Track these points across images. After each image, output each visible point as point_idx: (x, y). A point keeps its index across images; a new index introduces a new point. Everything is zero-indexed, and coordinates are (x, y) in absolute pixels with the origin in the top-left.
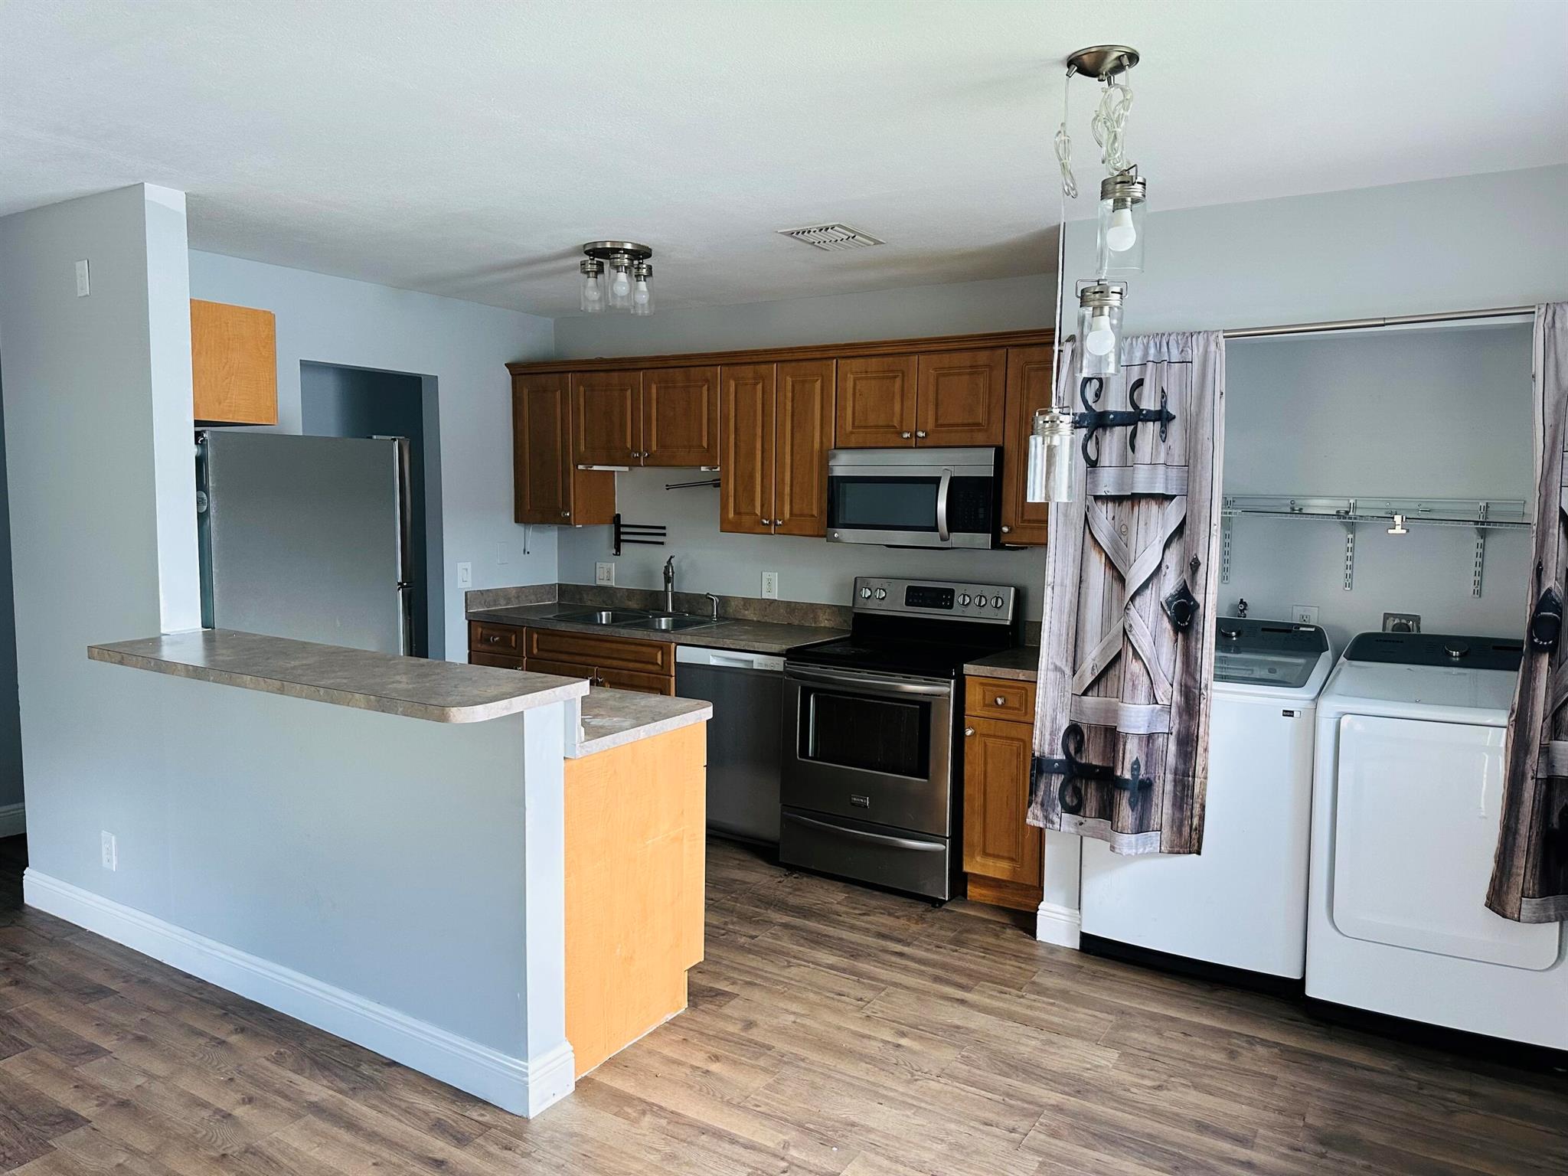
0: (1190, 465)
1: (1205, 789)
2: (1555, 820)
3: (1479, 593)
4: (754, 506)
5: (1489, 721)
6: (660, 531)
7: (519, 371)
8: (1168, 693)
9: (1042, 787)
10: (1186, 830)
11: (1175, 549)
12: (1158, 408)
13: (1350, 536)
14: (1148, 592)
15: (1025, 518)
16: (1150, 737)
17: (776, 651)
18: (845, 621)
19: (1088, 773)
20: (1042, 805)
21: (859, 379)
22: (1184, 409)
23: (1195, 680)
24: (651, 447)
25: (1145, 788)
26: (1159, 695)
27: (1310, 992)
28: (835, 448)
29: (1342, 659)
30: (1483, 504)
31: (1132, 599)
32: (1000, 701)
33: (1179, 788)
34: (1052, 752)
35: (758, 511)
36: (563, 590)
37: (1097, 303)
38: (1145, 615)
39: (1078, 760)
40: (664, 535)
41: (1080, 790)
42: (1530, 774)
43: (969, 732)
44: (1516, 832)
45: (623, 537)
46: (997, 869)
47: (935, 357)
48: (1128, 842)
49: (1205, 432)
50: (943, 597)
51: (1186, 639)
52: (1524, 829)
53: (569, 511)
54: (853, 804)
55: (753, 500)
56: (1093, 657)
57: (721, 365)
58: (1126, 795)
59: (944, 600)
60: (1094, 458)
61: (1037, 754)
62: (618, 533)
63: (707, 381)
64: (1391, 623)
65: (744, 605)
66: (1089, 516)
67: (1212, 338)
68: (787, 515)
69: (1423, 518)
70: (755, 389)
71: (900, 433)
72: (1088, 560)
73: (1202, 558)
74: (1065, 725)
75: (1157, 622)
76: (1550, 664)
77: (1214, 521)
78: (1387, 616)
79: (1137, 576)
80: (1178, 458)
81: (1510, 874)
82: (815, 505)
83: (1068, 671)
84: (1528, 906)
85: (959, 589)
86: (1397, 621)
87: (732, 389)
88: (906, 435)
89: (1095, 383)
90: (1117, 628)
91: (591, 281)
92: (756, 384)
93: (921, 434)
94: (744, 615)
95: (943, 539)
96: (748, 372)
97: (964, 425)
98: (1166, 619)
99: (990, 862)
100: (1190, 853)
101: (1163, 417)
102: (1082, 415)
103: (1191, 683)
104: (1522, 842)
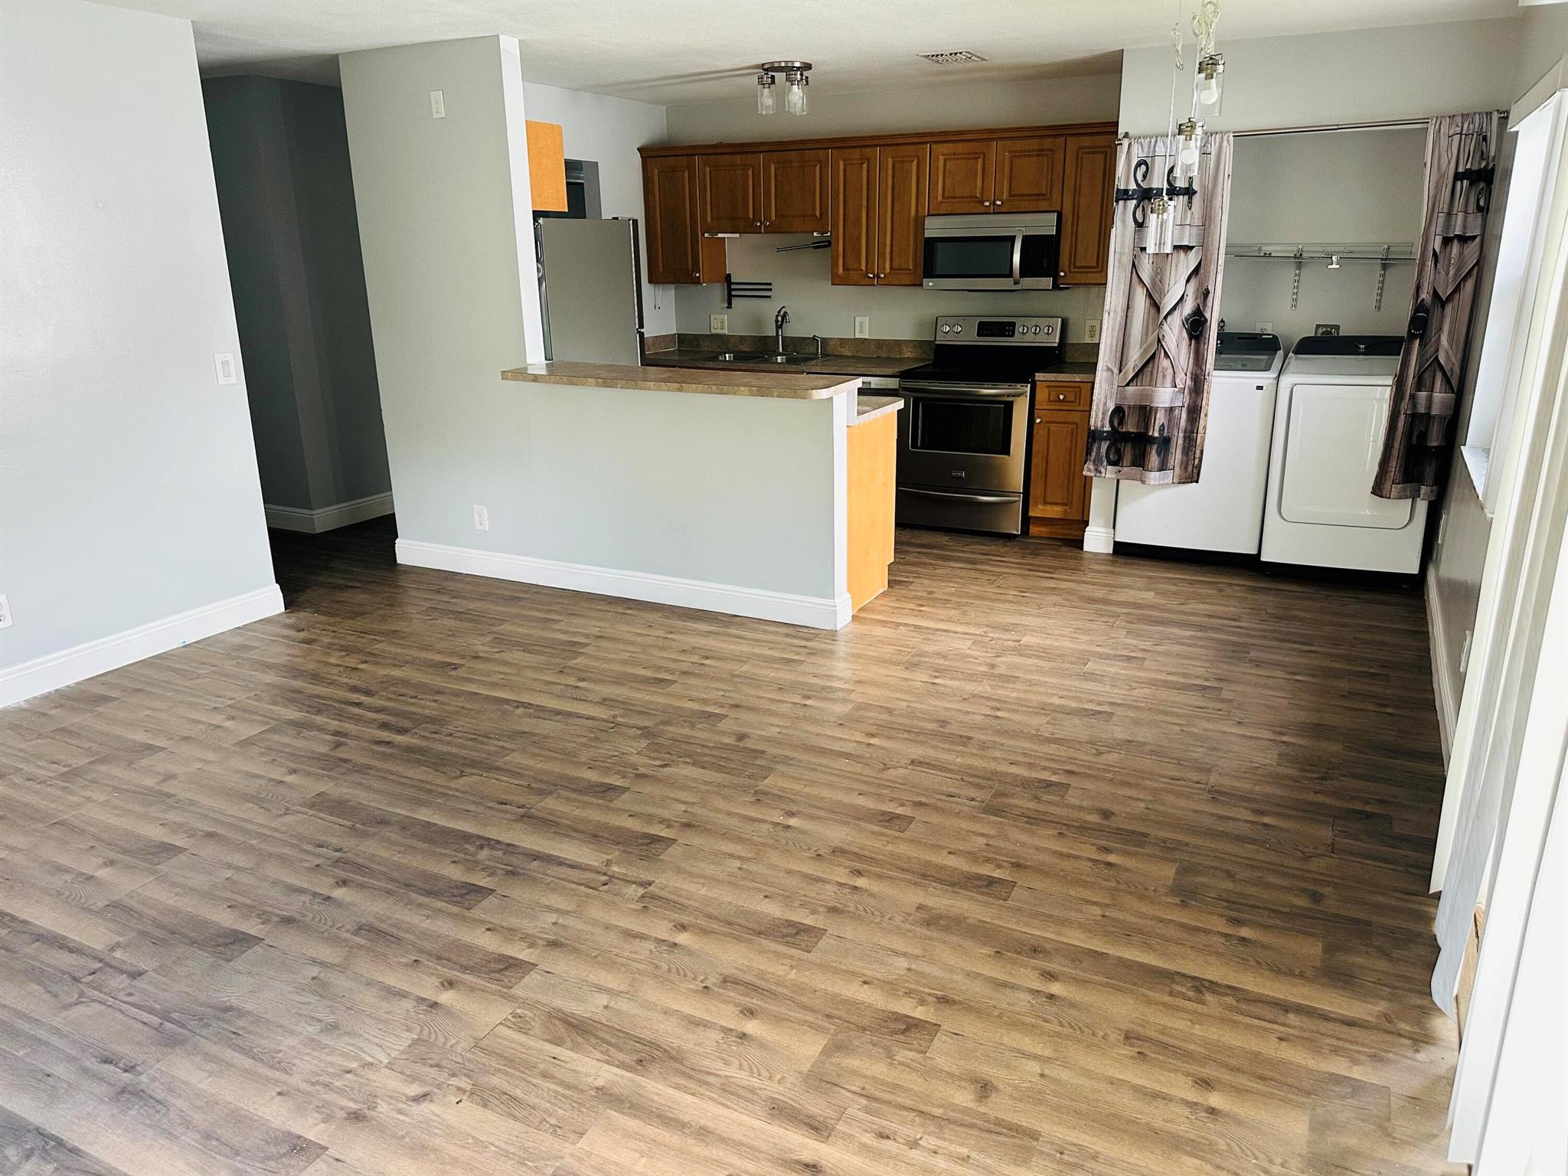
0: (1206, 224)
1: (1204, 441)
2: (1414, 439)
3: (1379, 308)
4: (860, 264)
5: (1379, 383)
6: (767, 286)
7: (648, 154)
8: (1184, 380)
9: (1095, 449)
10: (1190, 468)
11: (1193, 281)
12: (1187, 186)
13: (1297, 272)
14: (1176, 312)
15: (1077, 264)
16: (1171, 409)
17: (889, 374)
18: (925, 352)
19: (1126, 437)
20: (1094, 462)
21: (948, 159)
22: (1203, 186)
23: (1202, 370)
24: (770, 215)
25: (1165, 442)
26: (1178, 381)
27: (1264, 558)
28: (928, 215)
29: (1291, 354)
30: (1386, 247)
31: (1165, 318)
32: (1061, 397)
33: (1187, 441)
34: (1103, 426)
35: (863, 268)
36: (682, 339)
37: (1188, 133)
38: (1174, 329)
39: (1120, 430)
40: (770, 290)
41: (1120, 449)
42: (1403, 411)
43: (1038, 421)
44: (1392, 446)
45: (733, 293)
46: (1054, 512)
47: (1009, 143)
48: (1153, 477)
49: (1217, 203)
50: (1006, 328)
51: (1198, 343)
52: (1396, 445)
53: (699, 272)
54: (953, 477)
55: (860, 259)
56: (1135, 358)
57: (832, 148)
58: (1155, 447)
59: (1007, 331)
60: (1140, 221)
61: (1092, 428)
62: (730, 290)
63: (820, 161)
64: (1320, 331)
65: (841, 344)
66: (1136, 262)
67: (1225, 137)
68: (888, 270)
69: (1349, 258)
70: (861, 168)
71: (982, 202)
72: (1134, 294)
73: (1211, 288)
74: (1112, 408)
75: (1180, 332)
76: (1419, 345)
77: (1220, 263)
78: (1318, 326)
79: (1168, 303)
80: (1197, 222)
81: (1387, 472)
82: (910, 259)
83: (1116, 371)
84: (1396, 489)
85: (1019, 322)
86: (1324, 329)
87: (842, 168)
88: (987, 204)
89: (1143, 167)
90: (1152, 337)
91: (766, 91)
92: (862, 164)
93: (999, 203)
94: (841, 352)
95: (1016, 283)
96: (856, 154)
97: (1031, 195)
98: (1185, 331)
99: (1048, 508)
100: (1192, 482)
101: (1189, 192)
102: (1134, 190)
103: (1199, 372)
104: (1395, 452)
